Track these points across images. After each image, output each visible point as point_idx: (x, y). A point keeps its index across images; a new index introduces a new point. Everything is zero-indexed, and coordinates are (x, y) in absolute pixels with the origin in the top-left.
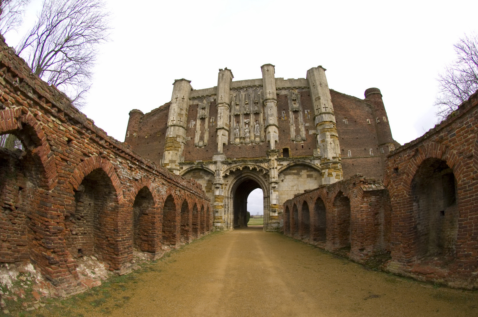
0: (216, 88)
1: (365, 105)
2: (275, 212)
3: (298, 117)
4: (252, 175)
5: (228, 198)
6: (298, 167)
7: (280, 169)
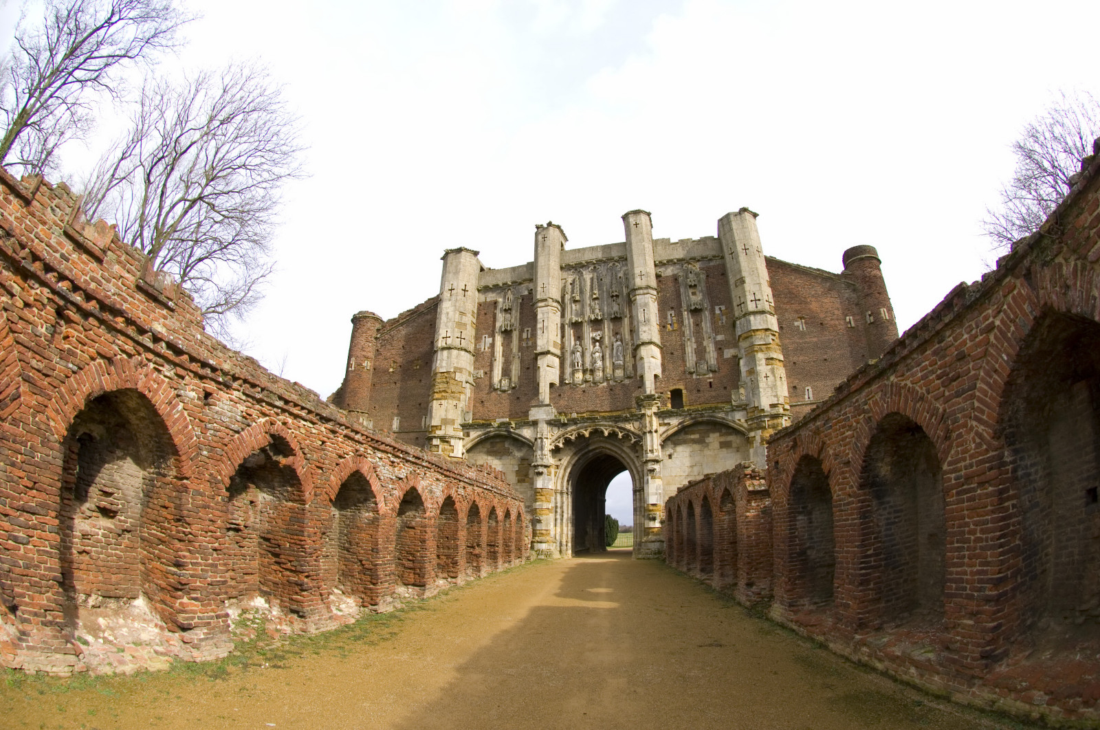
0: (532, 267)
1: (843, 285)
2: (654, 519)
3: (701, 321)
4: (609, 446)
5: (562, 493)
6: (700, 428)
7: (664, 432)
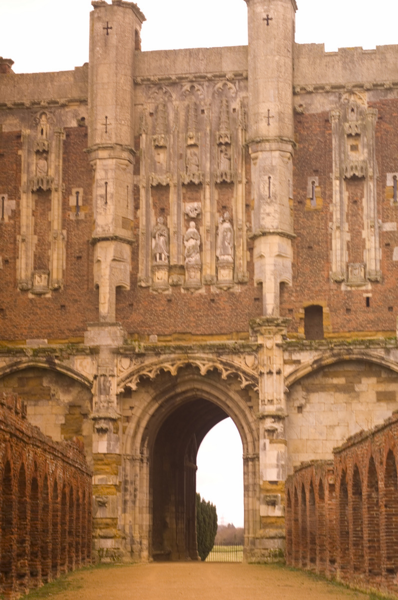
0: (82, 74)
2: (273, 504)
3: (362, 197)
4: (207, 389)
5: (133, 460)
6: (349, 368)
7: (291, 374)
